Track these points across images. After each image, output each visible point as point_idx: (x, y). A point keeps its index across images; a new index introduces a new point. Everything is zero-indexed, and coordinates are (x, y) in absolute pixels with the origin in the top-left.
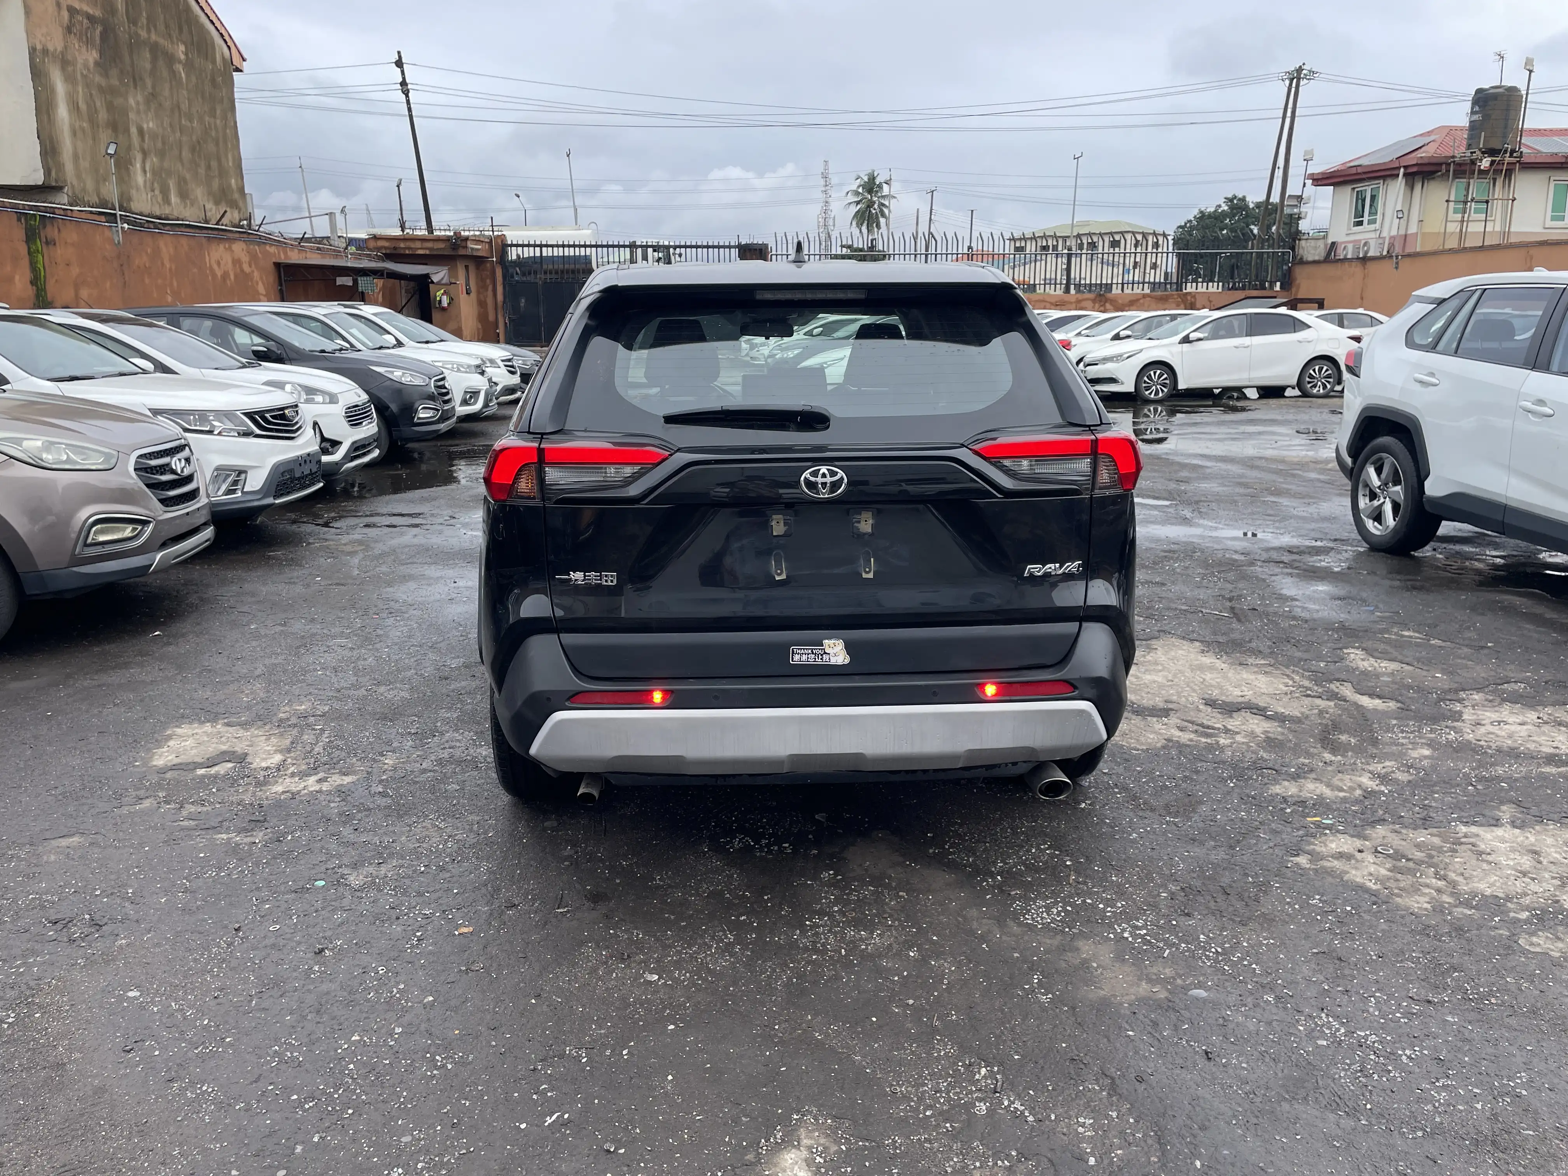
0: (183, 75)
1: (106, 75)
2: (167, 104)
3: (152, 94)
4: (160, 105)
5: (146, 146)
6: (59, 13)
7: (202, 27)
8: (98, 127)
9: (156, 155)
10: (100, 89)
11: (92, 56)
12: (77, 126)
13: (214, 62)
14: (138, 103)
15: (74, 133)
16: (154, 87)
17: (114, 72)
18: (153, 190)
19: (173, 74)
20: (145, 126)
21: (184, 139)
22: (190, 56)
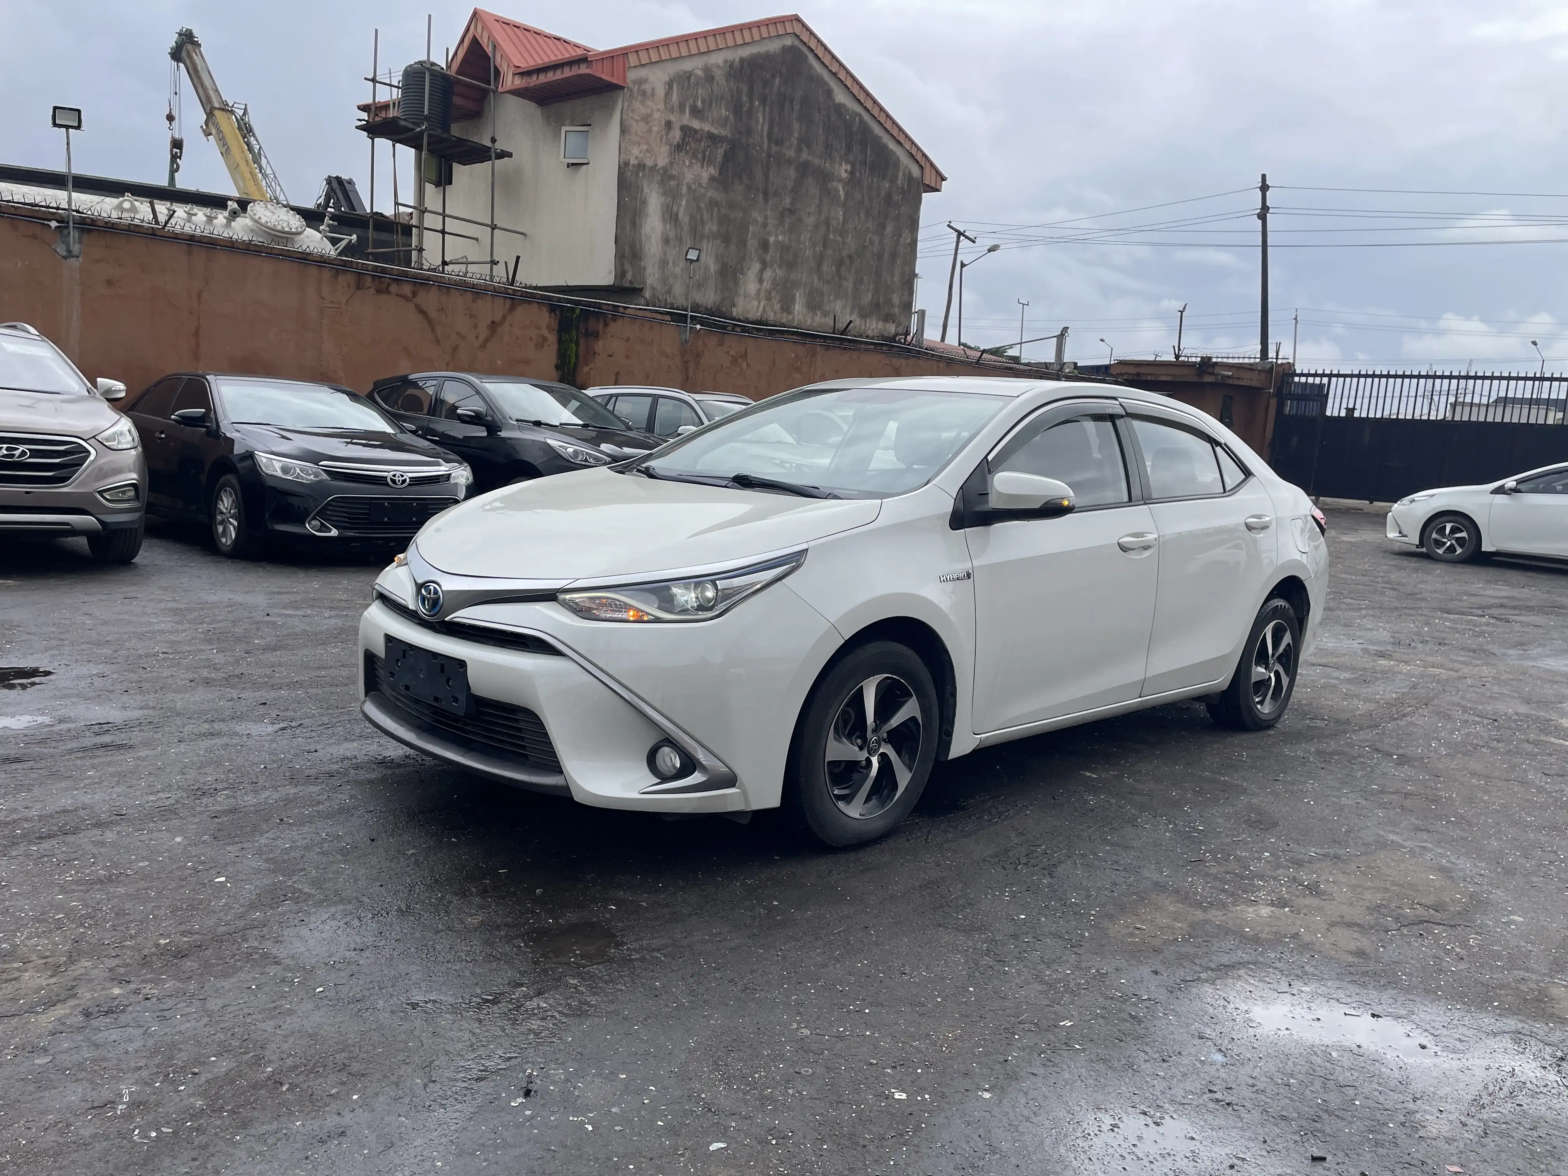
0: (842, 193)
1: (726, 190)
2: (810, 221)
3: (790, 210)
4: (800, 220)
5: (768, 258)
6: (667, 133)
7: (885, 147)
8: (702, 236)
9: (780, 267)
10: (713, 204)
11: (706, 173)
12: (672, 235)
13: (893, 181)
14: (766, 218)
15: (666, 241)
16: (792, 203)
17: (738, 188)
18: (769, 299)
19: (827, 192)
20: (772, 239)
21: (829, 252)
22: (858, 174)
